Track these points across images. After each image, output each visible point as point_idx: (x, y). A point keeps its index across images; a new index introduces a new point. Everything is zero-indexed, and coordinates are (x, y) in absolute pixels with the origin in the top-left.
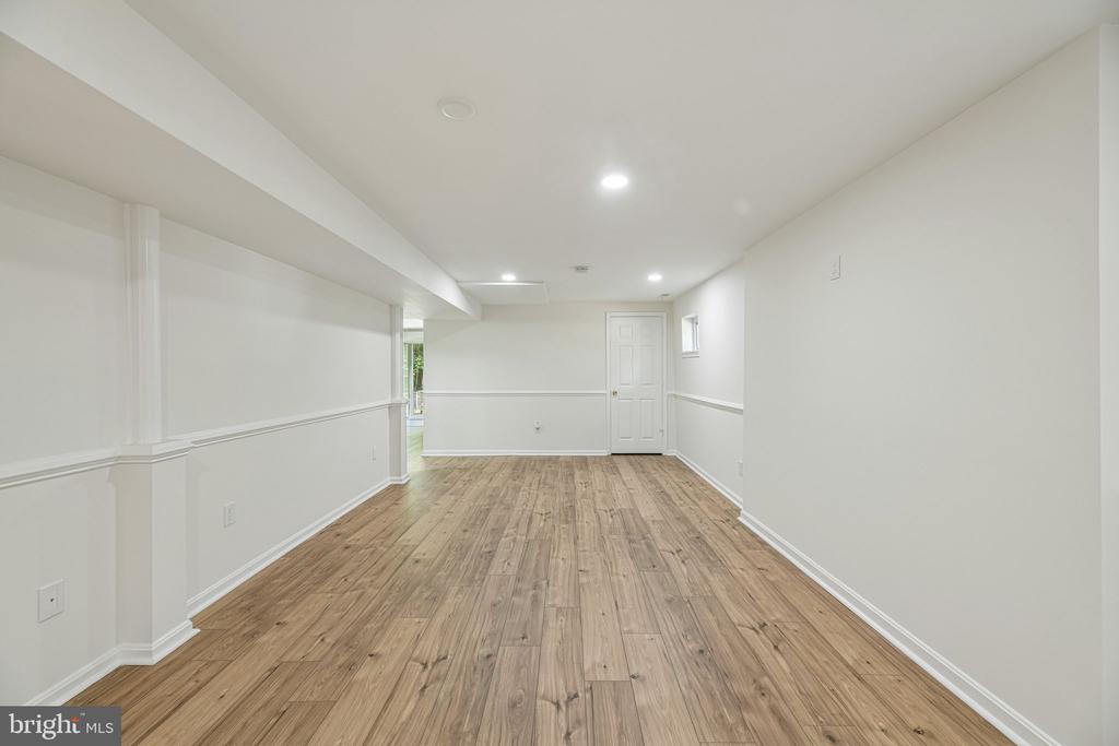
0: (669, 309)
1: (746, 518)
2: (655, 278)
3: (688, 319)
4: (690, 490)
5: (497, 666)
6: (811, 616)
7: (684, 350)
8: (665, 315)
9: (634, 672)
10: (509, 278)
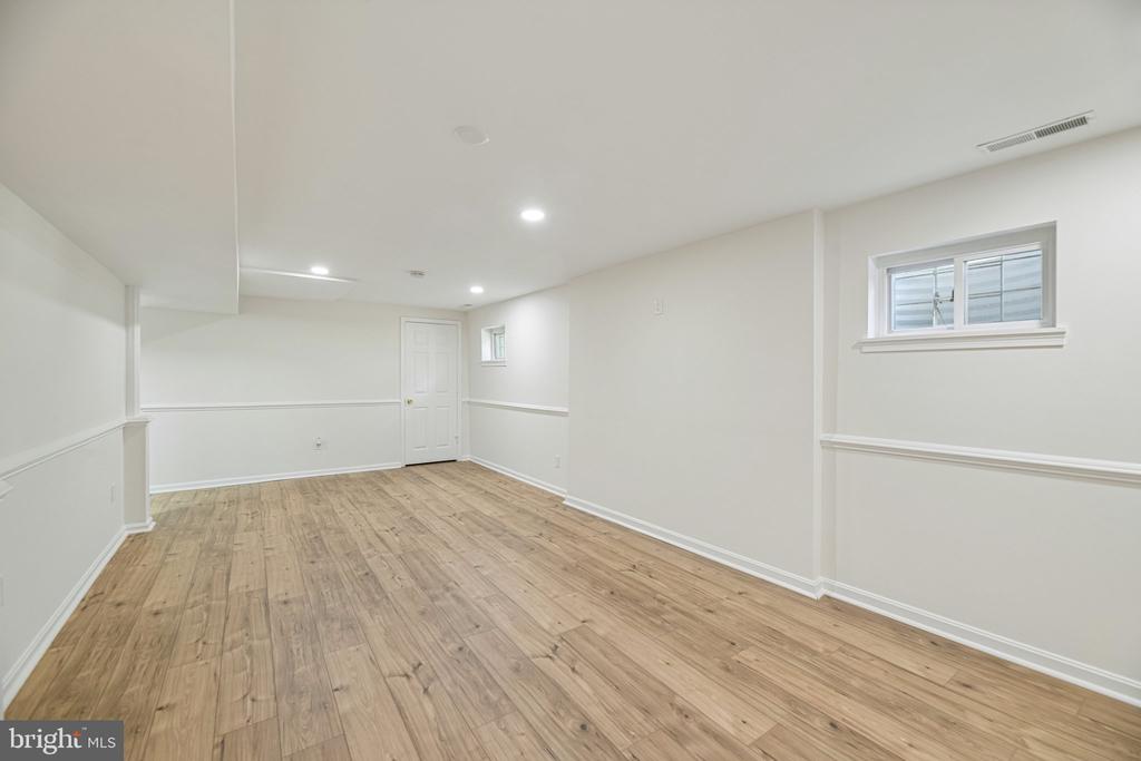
0: (467, 320)
1: (570, 500)
2: (477, 290)
3: (491, 331)
4: (508, 487)
5: (475, 652)
6: (655, 554)
7: (483, 360)
8: (459, 323)
9: (582, 619)
10: (320, 272)
